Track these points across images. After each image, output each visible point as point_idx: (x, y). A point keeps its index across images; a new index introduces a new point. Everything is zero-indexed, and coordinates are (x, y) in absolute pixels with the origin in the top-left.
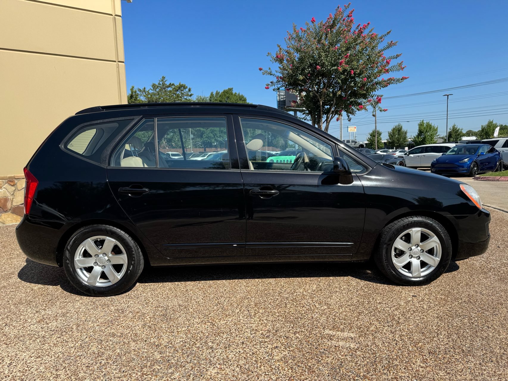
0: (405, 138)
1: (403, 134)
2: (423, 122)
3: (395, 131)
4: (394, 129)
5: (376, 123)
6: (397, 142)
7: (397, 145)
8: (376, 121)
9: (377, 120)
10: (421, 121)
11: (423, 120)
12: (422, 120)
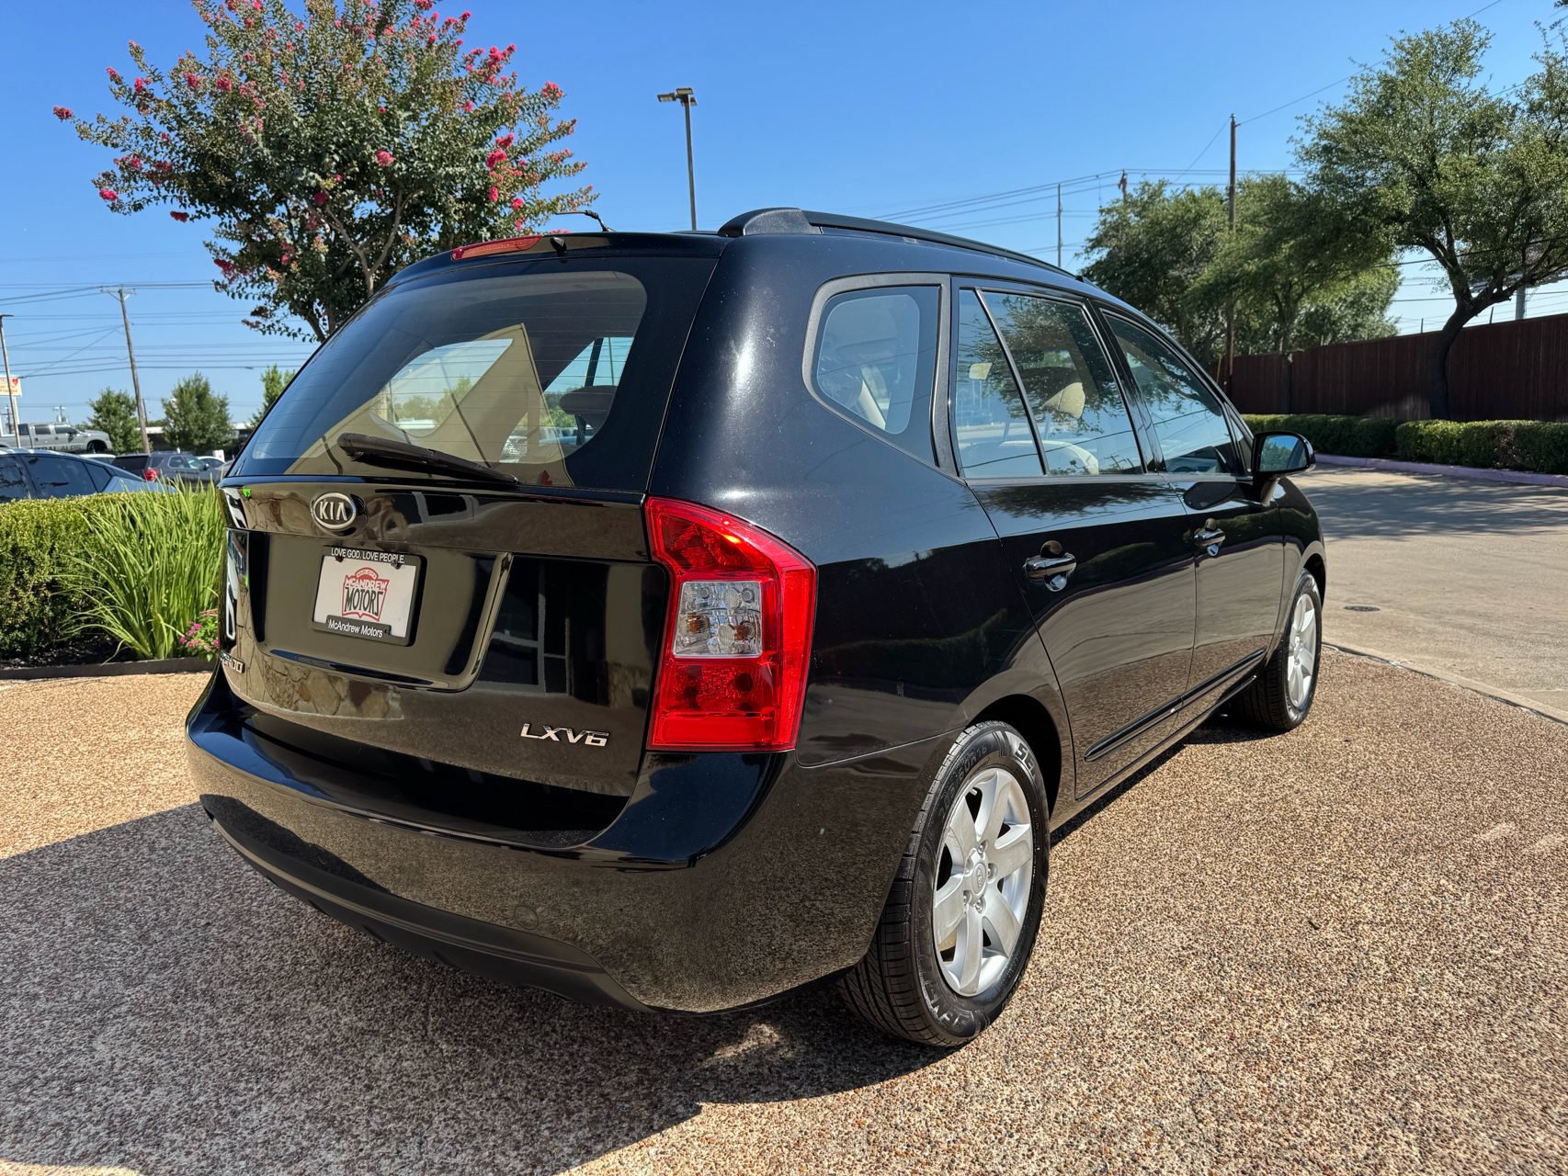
0: (223, 420)
1: (215, 408)
2: (275, 371)
3: (186, 397)
4: (181, 390)
5: (133, 367)
6: (200, 433)
7: (201, 445)
8: (132, 360)
9: (136, 359)
10: (271, 369)
11: (275, 367)
12: (272, 364)
